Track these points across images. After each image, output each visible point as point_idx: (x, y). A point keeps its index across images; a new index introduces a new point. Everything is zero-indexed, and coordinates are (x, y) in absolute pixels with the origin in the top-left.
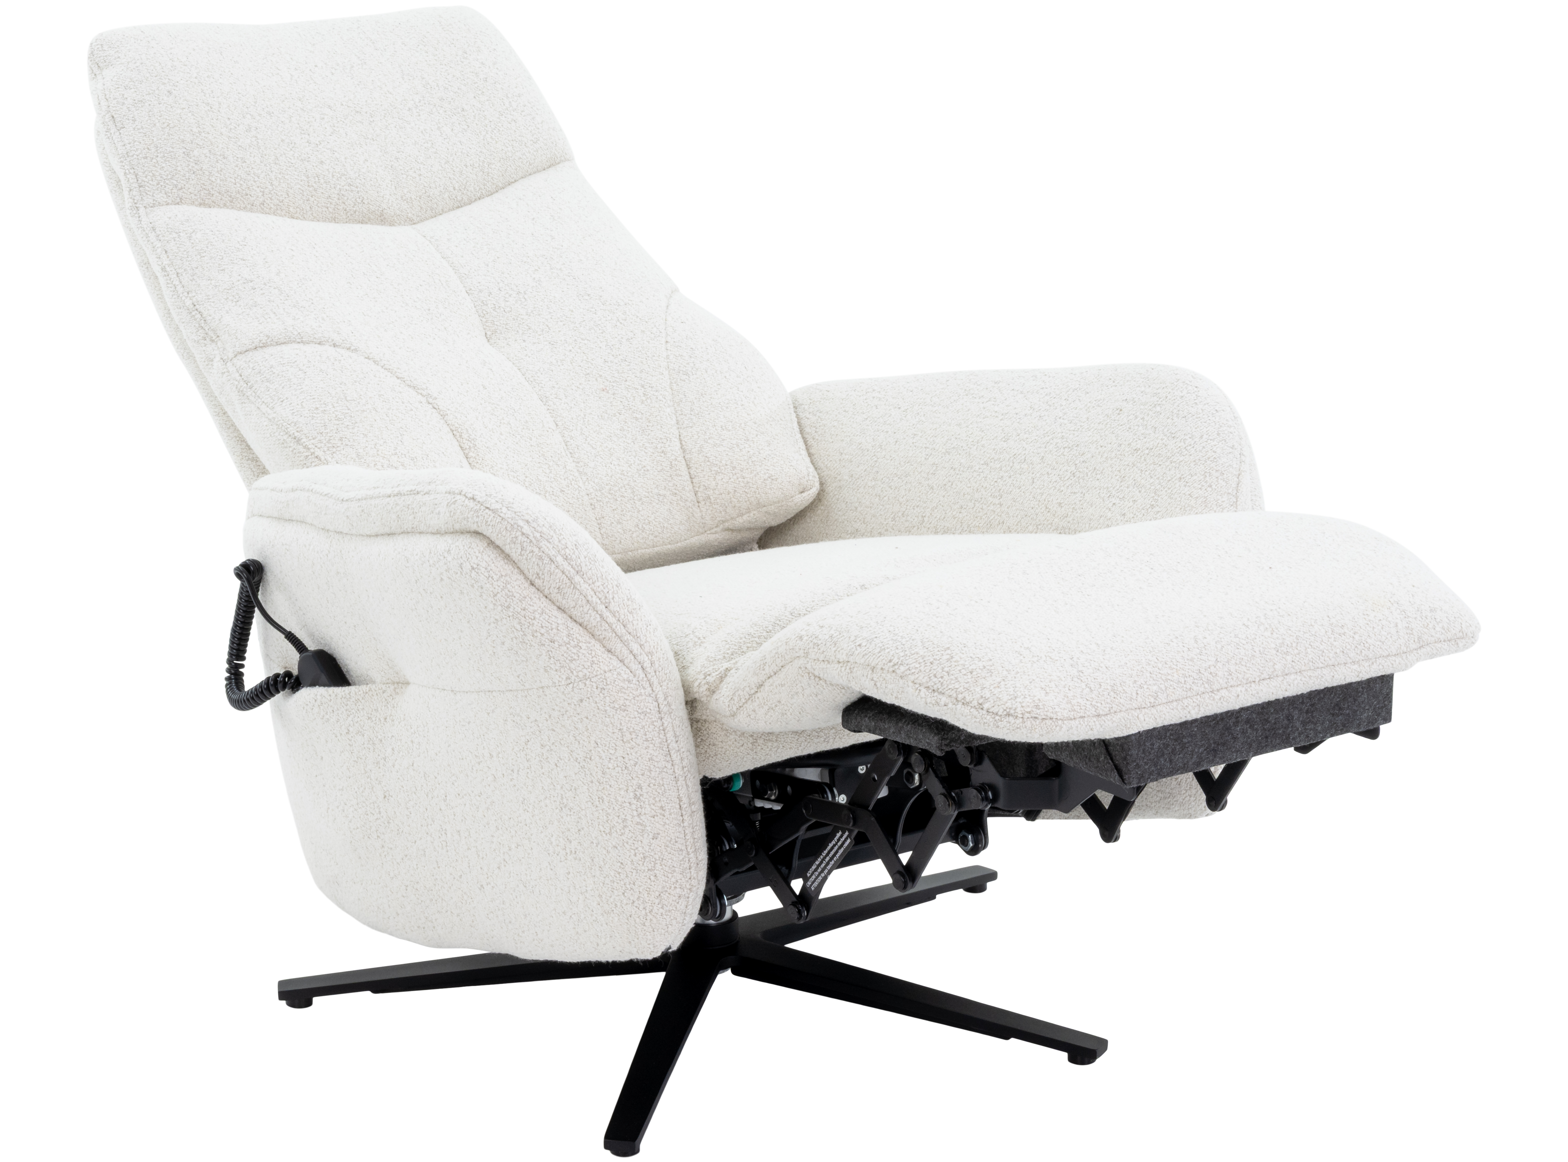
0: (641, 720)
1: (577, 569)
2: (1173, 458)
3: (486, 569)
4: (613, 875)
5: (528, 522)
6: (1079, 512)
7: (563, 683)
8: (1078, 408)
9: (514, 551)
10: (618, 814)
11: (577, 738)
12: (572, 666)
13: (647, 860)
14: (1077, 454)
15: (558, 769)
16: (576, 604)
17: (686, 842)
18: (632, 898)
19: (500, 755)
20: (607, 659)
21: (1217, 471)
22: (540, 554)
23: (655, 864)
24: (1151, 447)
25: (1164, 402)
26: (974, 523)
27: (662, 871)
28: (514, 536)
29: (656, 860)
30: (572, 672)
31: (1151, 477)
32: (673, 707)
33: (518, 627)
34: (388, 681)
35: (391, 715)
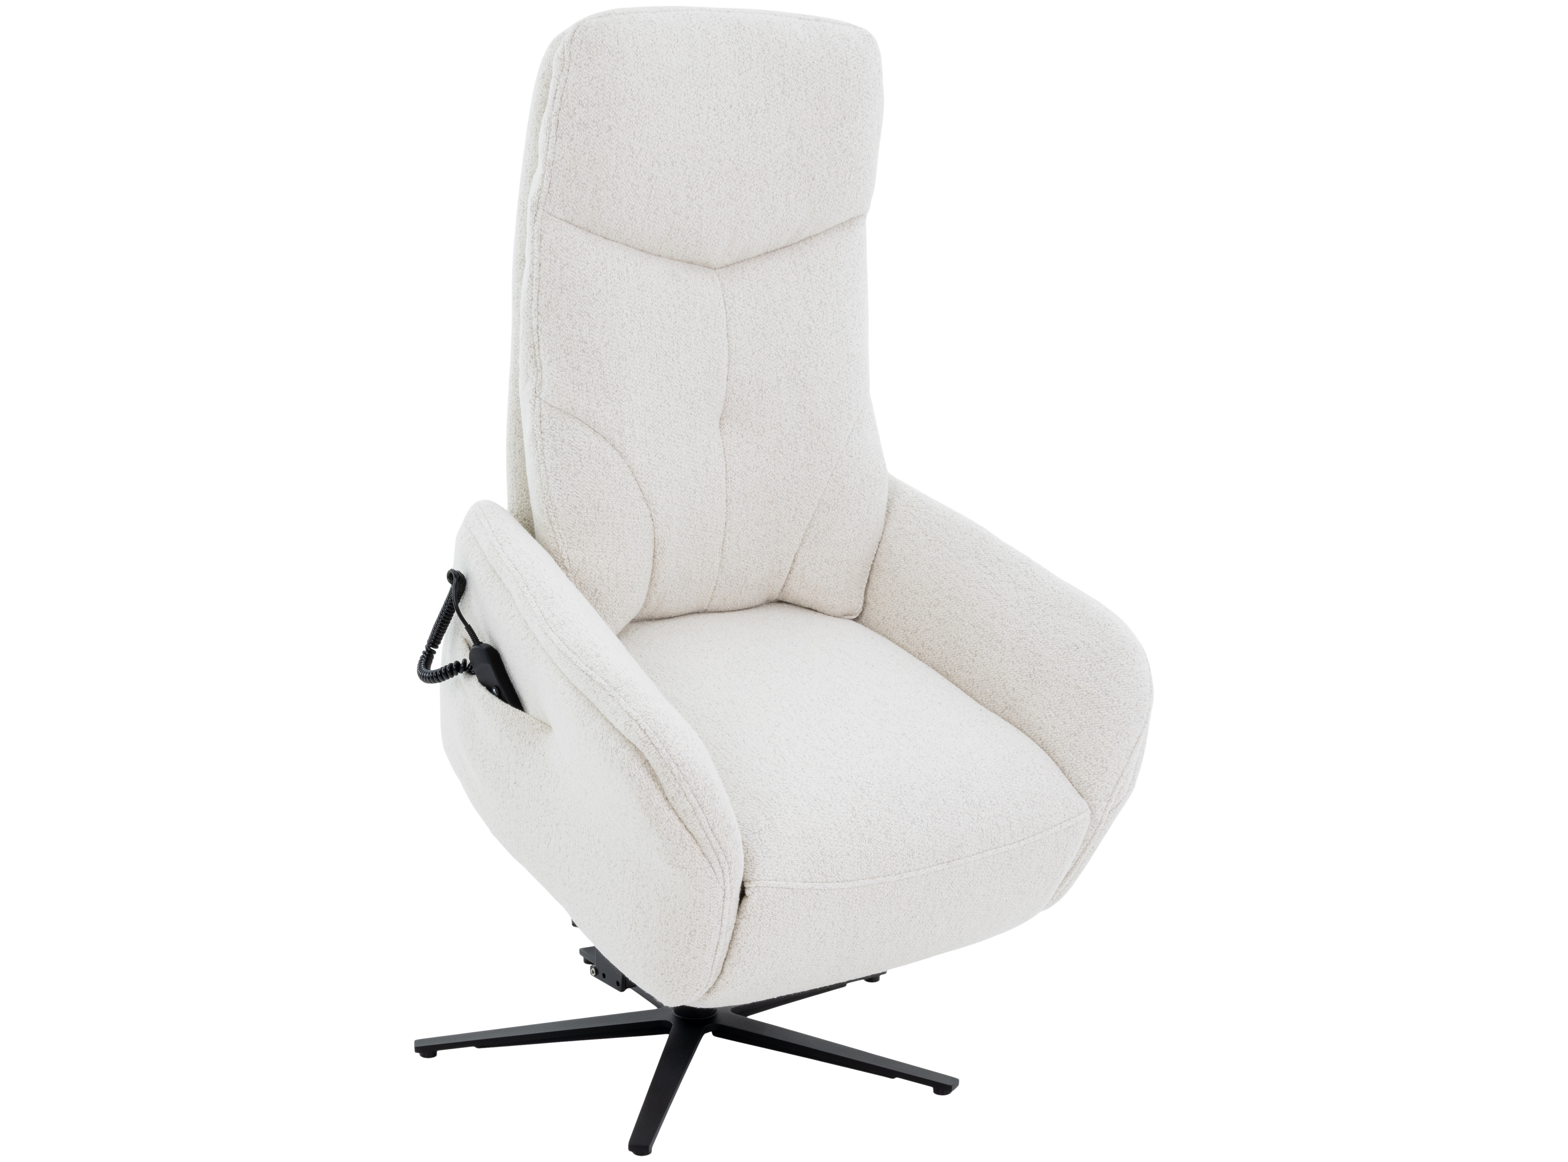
14: (1038, 662)
15: (644, 888)
19: (606, 847)
20: (701, 860)
25: (1109, 661)
34: (538, 719)
35: (534, 743)
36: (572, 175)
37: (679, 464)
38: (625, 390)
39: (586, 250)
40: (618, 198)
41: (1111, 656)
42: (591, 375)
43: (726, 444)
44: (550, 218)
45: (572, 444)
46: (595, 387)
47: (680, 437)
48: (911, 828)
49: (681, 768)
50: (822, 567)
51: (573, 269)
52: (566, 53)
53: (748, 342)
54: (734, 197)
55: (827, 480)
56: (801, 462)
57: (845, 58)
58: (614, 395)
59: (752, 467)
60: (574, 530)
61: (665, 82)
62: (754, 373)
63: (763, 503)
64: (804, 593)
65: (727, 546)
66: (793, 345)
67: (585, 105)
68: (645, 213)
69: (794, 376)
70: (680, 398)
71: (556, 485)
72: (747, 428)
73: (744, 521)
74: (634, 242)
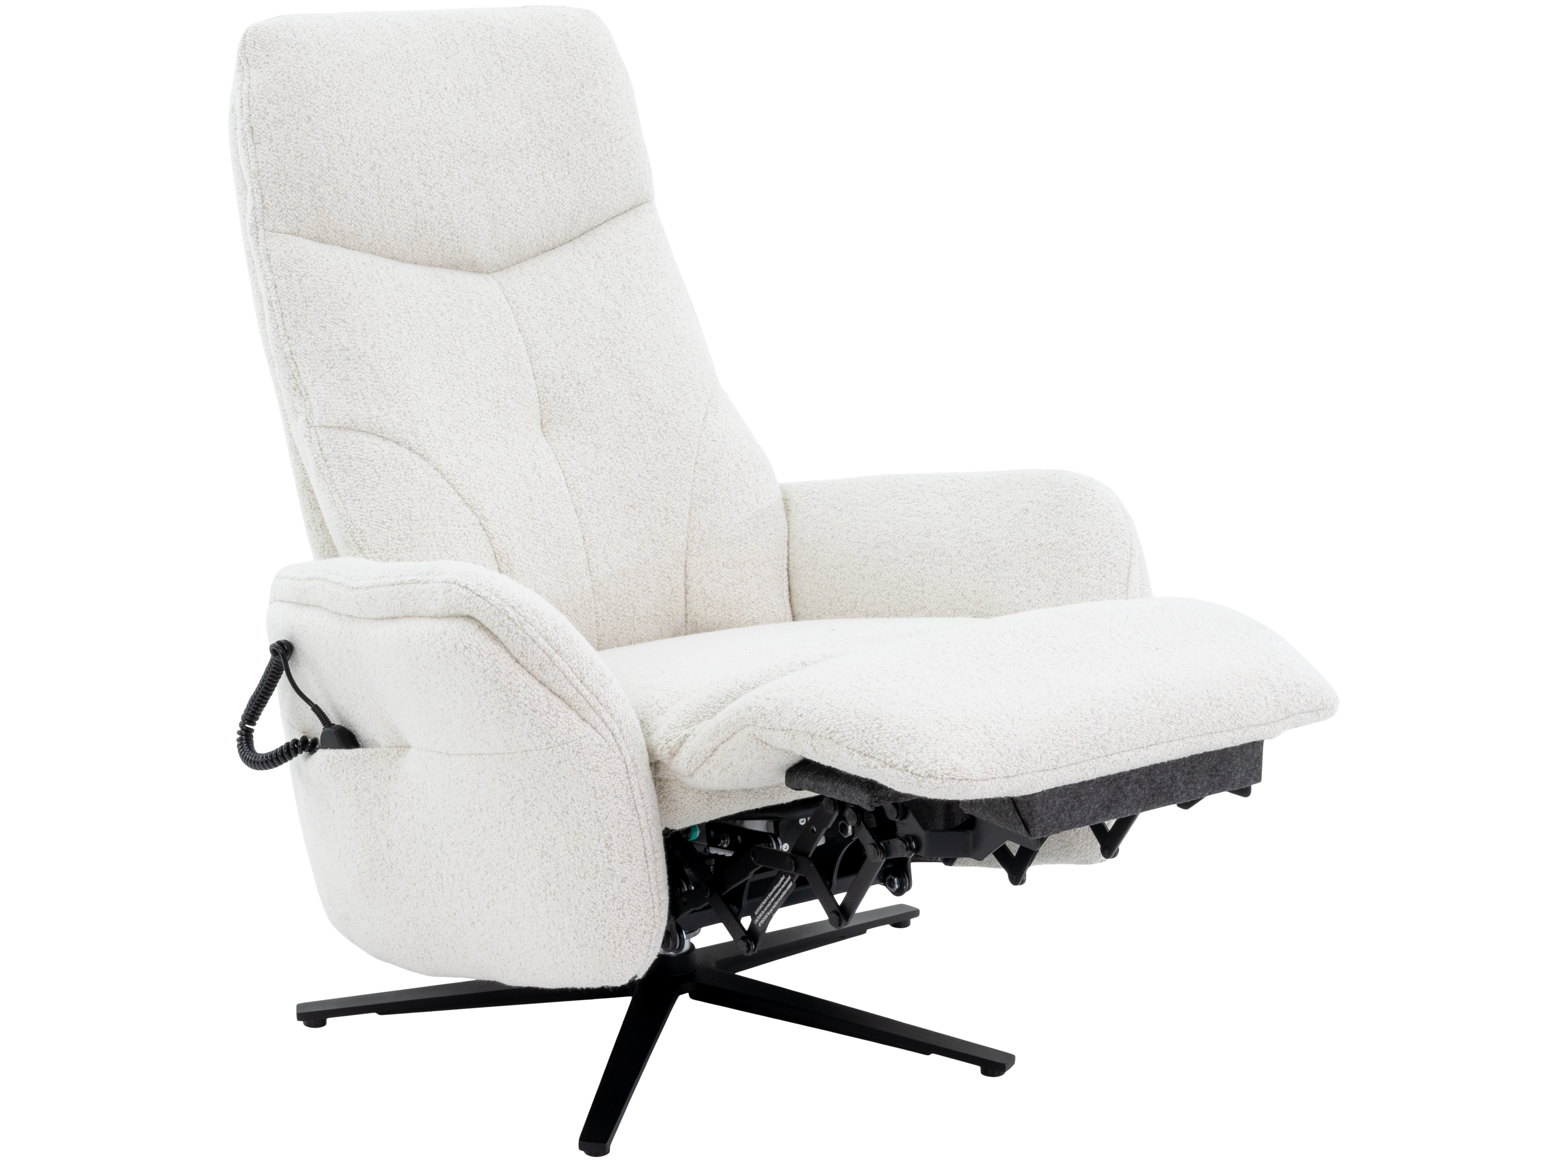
0: (611, 780)
1: (556, 649)
2: (1072, 551)
3: (477, 648)
4: (586, 913)
5: (513, 607)
6: (991, 598)
7: (544, 747)
8: (990, 508)
9: (501, 632)
10: (591, 861)
11: (556, 795)
12: (552, 732)
13: (616, 900)
14: (989, 548)
15: (540, 821)
16: (555, 679)
17: (650, 885)
18: (603, 934)
19: (489, 809)
20: (582, 727)
21: (1110, 563)
22: (523, 636)
23: (623, 904)
24: (1054, 542)
25: (1065, 503)
26: (900, 608)
27: (629, 910)
28: (501, 620)
29: (624, 901)
30: (552, 738)
31: (1054, 569)
32: (639, 768)
33: (505, 699)
34: (392, 745)
35: (395, 775)
36: (283, 178)
37: (501, 467)
38: (408, 390)
39: (322, 257)
40: (342, 192)
41: (1065, 497)
42: (364, 381)
43: (557, 450)
44: (274, 234)
45: (361, 457)
46: (372, 392)
47: (492, 438)
50: (721, 573)
51: (313, 278)
52: (242, 62)
53: (547, 334)
54: (479, 181)
55: (693, 469)
56: (654, 453)
58: (397, 396)
59: (596, 468)
60: (389, 549)
61: (360, 68)
62: (565, 366)
63: (623, 509)
64: (713, 613)
65: (594, 564)
66: (603, 332)
67: (275, 102)
68: (379, 207)
69: (615, 364)
70: (480, 396)
71: (355, 506)
72: (576, 428)
73: (606, 532)
74: (379, 247)
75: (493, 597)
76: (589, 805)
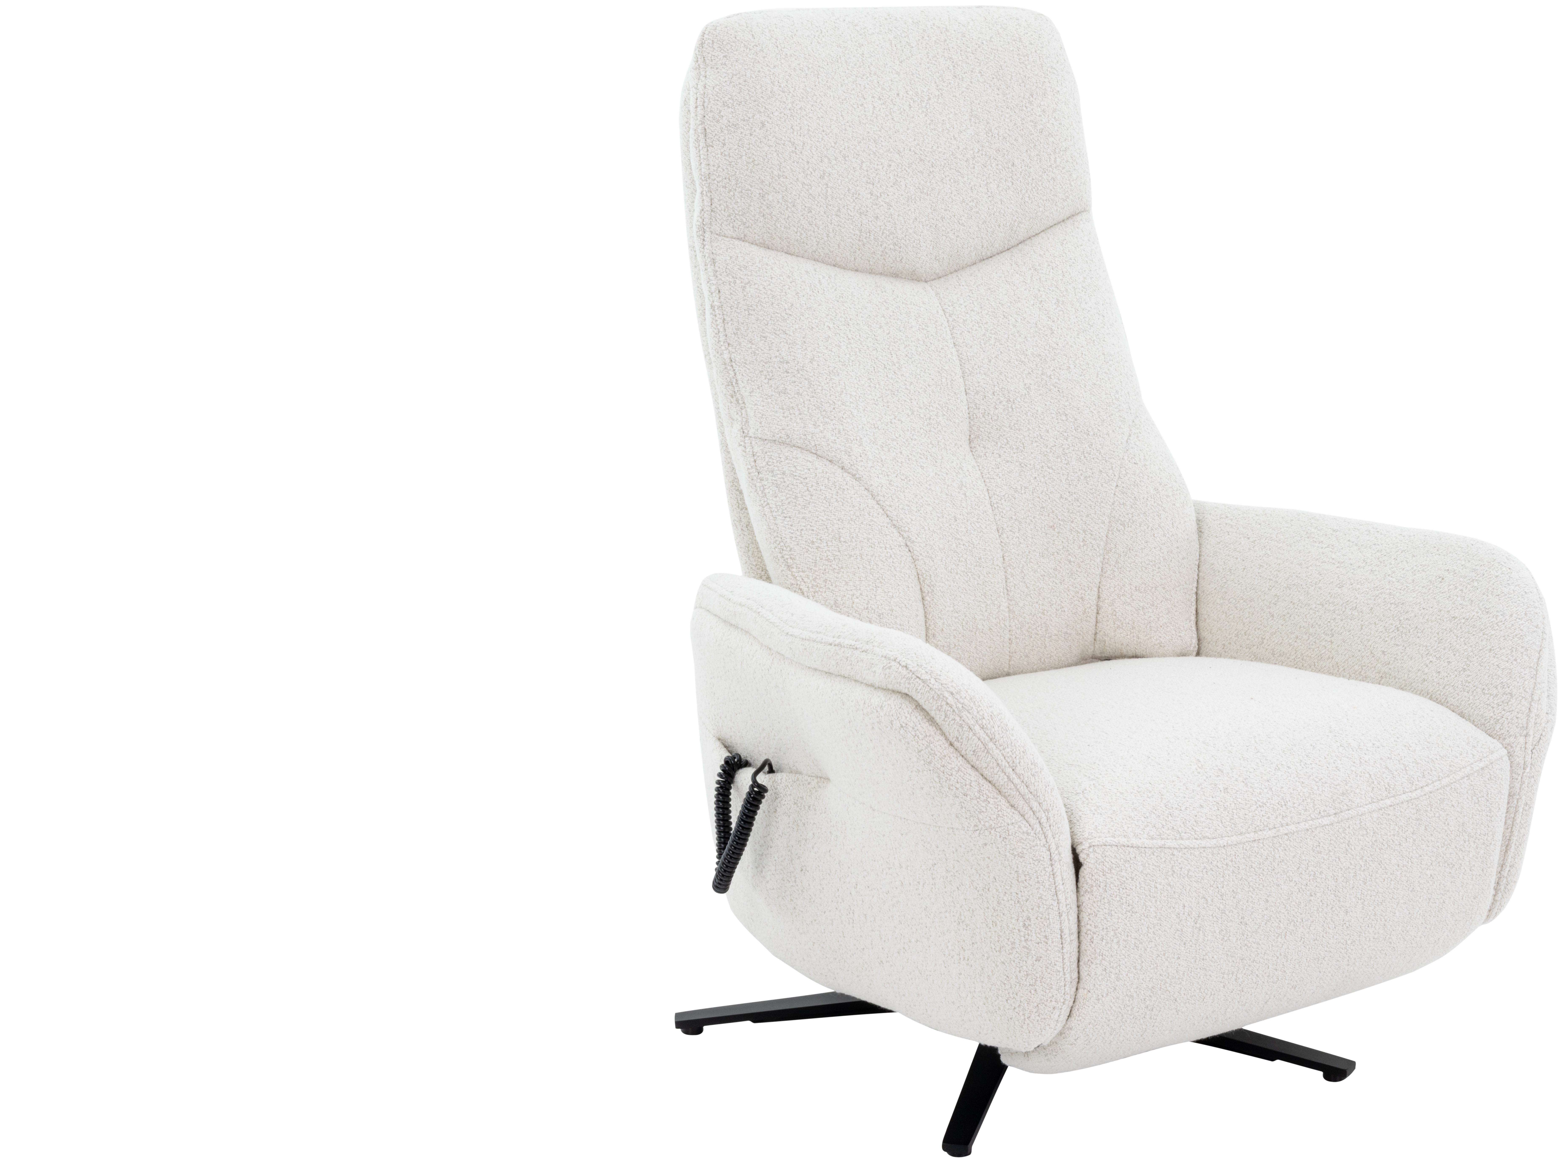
0: (1035, 866)
1: (991, 737)
2: (1485, 630)
3: (913, 728)
5: (952, 694)
6: (1400, 662)
7: (971, 829)
8: (1405, 569)
9: (938, 716)
10: (1008, 937)
11: (979, 871)
12: (980, 817)
13: (1029, 975)
14: (1402, 611)
15: (960, 891)
16: (988, 766)
17: (1063, 966)
18: (1013, 1005)
19: (909, 868)
20: (1011, 813)
21: (1522, 647)
22: (960, 722)
24: (1467, 617)
25: (1481, 579)
26: (1307, 653)
27: (1041, 985)
28: (939, 704)
29: (1036, 976)
30: (980, 822)
31: (1465, 644)
32: (1061, 855)
33: (937, 780)
34: (813, 775)
35: (814, 805)
36: (733, 183)
37: (929, 487)
38: (844, 407)
39: (767, 264)
40: (791, 201)
41: (1482, 572)
42: (801, 395)
43: (983, 467)
44: (720, 238)
45: (794, 474)
46: (808, 408)
47: (922, 457)
48: (1275, 774)
49: (958, 696)
50: (1133, 597)
51: (756, 286)
53: (981, 350)
55: (1113, 492)
56: (1076, 475)
57: (1017, 35)
58: (833, 413)
59: (1020, 488)
61: (816, 72)
62: (996, 383)
63: (1043, 529)
64: (1122, 635)
65: (1012, 584)
66: (1035, 348)
67: (730, 106)
68: (825, 216)
69: (1045, 382)
70: (913, 413)
71: (786, 523)
72: (1003, 446)
73: (1025, 552)
74: (822, 255)
75: (933, 681)
76: (1011, 886)
